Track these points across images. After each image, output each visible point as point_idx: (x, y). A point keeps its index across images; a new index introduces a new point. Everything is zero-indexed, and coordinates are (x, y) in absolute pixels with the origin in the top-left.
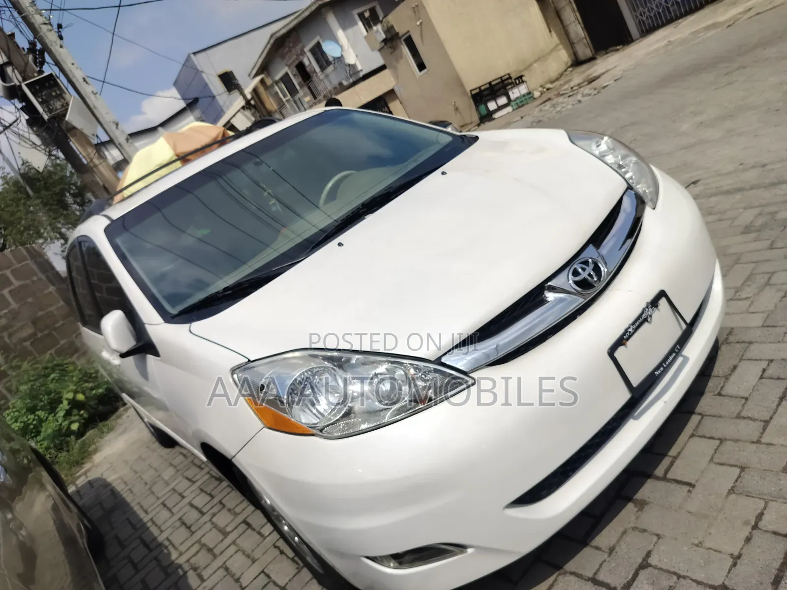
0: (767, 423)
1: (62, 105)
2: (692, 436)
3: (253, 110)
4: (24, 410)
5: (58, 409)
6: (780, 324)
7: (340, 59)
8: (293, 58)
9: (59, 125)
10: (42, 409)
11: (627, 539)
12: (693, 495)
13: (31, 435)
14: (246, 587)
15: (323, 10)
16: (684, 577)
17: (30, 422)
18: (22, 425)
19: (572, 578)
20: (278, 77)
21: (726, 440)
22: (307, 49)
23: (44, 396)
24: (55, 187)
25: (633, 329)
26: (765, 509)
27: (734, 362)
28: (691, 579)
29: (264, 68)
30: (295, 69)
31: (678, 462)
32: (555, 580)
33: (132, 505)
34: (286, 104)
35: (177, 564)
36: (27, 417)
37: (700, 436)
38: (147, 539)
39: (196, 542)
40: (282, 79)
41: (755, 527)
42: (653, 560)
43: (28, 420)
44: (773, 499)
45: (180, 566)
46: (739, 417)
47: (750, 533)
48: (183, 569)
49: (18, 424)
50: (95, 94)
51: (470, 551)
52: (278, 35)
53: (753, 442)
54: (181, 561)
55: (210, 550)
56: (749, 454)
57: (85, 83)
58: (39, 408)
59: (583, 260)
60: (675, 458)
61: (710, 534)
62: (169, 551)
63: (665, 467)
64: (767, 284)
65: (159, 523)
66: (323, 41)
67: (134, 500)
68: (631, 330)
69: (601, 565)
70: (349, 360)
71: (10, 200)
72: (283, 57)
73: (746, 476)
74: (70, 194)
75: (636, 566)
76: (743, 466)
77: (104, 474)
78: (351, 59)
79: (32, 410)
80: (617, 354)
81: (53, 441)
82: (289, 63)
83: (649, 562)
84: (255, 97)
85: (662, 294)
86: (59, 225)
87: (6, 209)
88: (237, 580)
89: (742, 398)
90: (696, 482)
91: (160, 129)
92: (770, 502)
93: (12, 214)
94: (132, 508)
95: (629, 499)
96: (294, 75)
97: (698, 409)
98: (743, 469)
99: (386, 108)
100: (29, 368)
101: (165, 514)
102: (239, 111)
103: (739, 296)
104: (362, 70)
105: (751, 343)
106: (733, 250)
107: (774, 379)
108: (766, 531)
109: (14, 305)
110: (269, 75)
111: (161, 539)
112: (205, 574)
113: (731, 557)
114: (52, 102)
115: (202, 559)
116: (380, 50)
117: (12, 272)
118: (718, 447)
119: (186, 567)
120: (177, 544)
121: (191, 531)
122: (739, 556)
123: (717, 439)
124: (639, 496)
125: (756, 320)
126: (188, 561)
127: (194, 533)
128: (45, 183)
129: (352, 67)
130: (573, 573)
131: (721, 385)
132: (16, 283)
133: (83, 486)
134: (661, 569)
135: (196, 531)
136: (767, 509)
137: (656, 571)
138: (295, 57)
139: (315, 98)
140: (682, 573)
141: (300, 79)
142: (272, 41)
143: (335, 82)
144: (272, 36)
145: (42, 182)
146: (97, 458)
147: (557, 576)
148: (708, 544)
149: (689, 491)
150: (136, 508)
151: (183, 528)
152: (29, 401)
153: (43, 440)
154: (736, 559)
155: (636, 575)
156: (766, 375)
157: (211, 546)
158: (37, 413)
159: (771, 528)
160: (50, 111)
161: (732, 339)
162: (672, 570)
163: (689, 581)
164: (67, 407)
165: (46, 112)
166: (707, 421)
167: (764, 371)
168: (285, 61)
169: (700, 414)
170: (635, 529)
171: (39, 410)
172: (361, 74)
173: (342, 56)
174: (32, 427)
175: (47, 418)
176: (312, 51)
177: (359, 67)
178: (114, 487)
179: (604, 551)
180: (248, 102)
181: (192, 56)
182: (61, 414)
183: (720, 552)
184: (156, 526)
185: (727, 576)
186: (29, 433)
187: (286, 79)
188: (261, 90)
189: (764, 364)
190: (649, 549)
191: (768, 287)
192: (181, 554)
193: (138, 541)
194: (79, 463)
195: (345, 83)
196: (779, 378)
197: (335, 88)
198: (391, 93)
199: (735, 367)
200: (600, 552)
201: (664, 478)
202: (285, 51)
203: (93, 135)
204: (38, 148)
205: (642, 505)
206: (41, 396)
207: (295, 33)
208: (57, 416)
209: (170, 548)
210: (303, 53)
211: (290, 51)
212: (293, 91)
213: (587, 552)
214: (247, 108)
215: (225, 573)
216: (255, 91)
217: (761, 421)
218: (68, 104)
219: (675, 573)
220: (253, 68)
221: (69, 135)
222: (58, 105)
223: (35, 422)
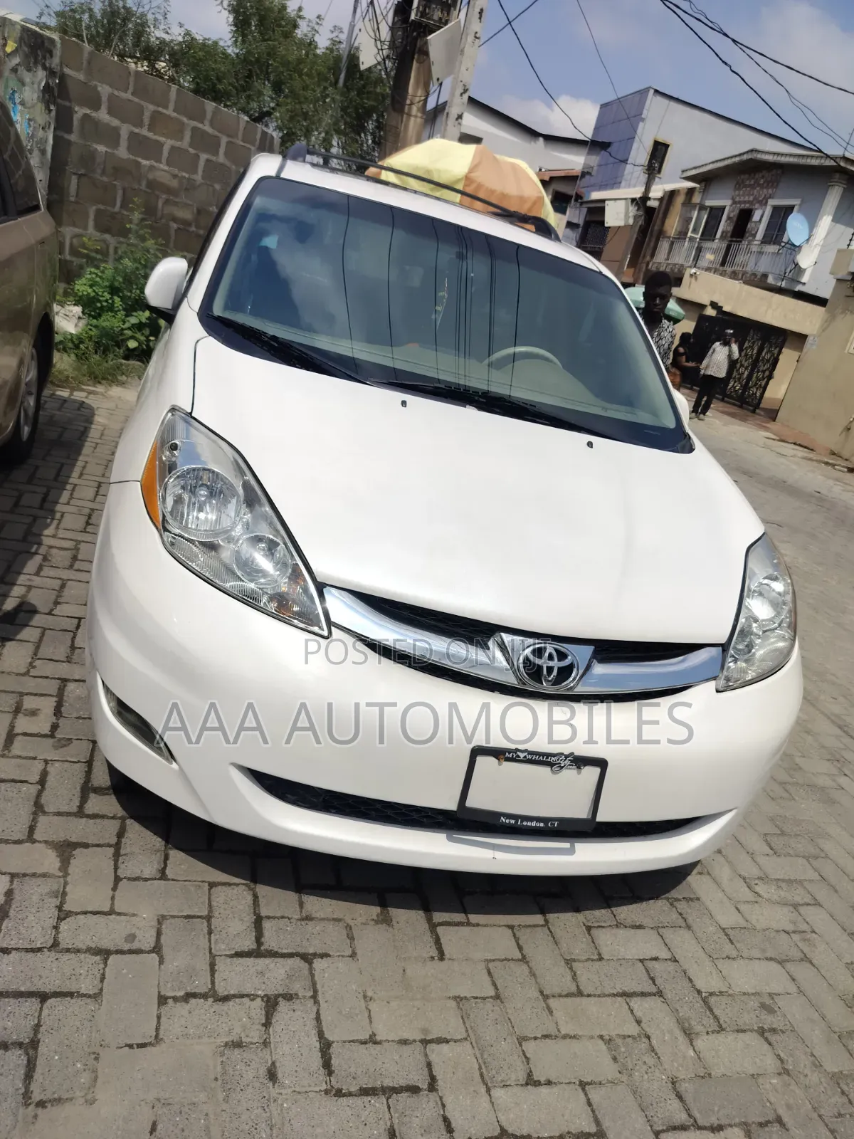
0: (580, 993)
1: (440, 19)
2: (511, 927)
3: (641, 213)
4: (107, 284)
5: (135, 314)
6: (738, 945)
7: (795, 249)
8: (746, 197)
9: (416, 39)
10: (122, 299)
11: (330, 927)
12: (429, 963)
13: (91, 311)
14: (53, 615)
15: (837, 175)
16: (316, 1002)
17: (101, 299)
18: (93, 294)
19: (250, 898)
20: (709, 203)
21: (527, 963)
22: (772, 202)
23: (137, 289)
24: (368, 99)
25: (525, 757)
26: (455, 1041)
27: (645, 922)
28: (318, 1010)
29: (707, 179)
30: (737, 212)
31: (465, 930)
32: (237, 885)
33: (81, 458)
34: (687, 239)
35: (41, 540)
36: (103, 292)
37: (514, 935)
38: (50, 498)
39: (76, 541)
40: (712, 208)
41: (425, 1042)
42: (318, 964)
43: (103, 296)
44: (474, 1043)
45: (40, 544)
46: (569, 963)
47: (415, 1041)
48: (37, 549)
49: (90, 290)
50: (476, 37)
51: (174, 765)
52: (760, 156)
53: (542, 992)
54: (47, 541)
55: (75, 558)
56: (521, 995)
57: (478, 15)
58: (121, 294)
59: (562, 649)
60: (469, 924)
61: (388, 1003)
62: (51, 522)
63: (449, 920)
64: (795, 906)
65: (75, 495)
66: (799, 211)
67: (88, 456)
68: (522, 755)
69: (283, 917)
70: (261, 505)
71: (316, 70)
72: (738, 186)
73: (489, 1005)
74: (377, 121)
75: (301, 950)
76: (502, 996)
77: (100, 410)
78: (806, 260)
79: (114, 291)
80: (480, 760)
81: (101, 336)
82: (737, 199)
83: (315, 961)
84: (665, 202)
85: (602, 764)
86: (335, 143)
87: (304, 77)
88: (57, 603)
89: (599, 954)
90: (450, 959)
91: (541, 139)
92: (469, 1043)
93: (305, 88)
94: (77, 460)
95: (383, 904)
96: (729, 218)
97: (552, 917)
98: (497, 997)
99: (778, 349)
100: (152, 251)
101: (90, 493)
102: (626, 199)
103: (756, 884)
104: (804, 284)
105: (689, 927)
106: (828, 846)
107: (649, 974)
108: (426, 1055)
109: (198, 177)
110: (705, 191)
111: (59, 508)
112: (46, 571)
113: (370, 1036)
114: (434, 6)
115: (60, 557)
116: (838, 280)
117: (228, 143)
118: (512, 960)
119: (43, 550)
120: (62, 526)
121: (85, 528)
122: (376, 1043)
123: (522, 954)
124: (394, 912)
125: (728, 918)
126: (51, 547)
127: (85, 532)
128: (364, 86)
129: (799, 270)
130: (256, 897)
131: (603, 925)
132: (221, 158)
133: (75, 401)
134: (313, 976)
135: (89, 532)
136: (458, 1044)
137: (306, 972)
138: (751, 198)
139: (723, 264)
140: (320, 998)
141: (730, 229)
142: (745, 157)
143: (761, 269)
144: (752, 151)
145: (362, 82)
146: (116, 391)
147: (243, 884)
148: (373, 1006)
149: (432, 958)
150: (80, 464)
151: (84, 519)
152: (121, 280)
153: (96, 327)
154: (373, 1040)
155: (291, 955)
156: (650, 964)
157: (80, 557)
158: (115, 298)
159: (433, 1057)
160: (423, 14)
161: (682, 906)
162: (319, 987)
163: (315, 1009)
164: (144, 320)
165: (417, 11)
166: (542, 934)
167: (656, 959)
168: (737, 192)
169: (547, 921)
170: (349, 927)
171: (119, 296)
172: (799, 288)
173: (800, 247)
174: (99, 305)
175: (119, 311)
176: (776, 209)
177: (805, 279)
178: (90, 428)
179: (301, 912)
180: (645, 198)
181: (652, 92)
182: (133, 320)
183: (371, 1022)
184: (71, 494)
185: (344, 1042)
186: (91, 309)
187: (716, 213)
188: (680, 200)
189: (664, 954)
190: (331, 954)
191: (792, 909)
192: (54, 536)
193: (44, 490)
194: (96, 378)
195: (770, 280)
196: (653, 979)
197: (754, 275)
198: (799, 339)
199: (640, 927)
200: (298, 909)
201: (433, 927)
202: (747, 183)
203: (438, 79)
204: (378, 43)
205: (386, 920)
206: (134, 287)
207: (779, 172)
208: (128, 319)
209: (55, 522)
210: (763, 203)
211: (752, 187)
212: (709, 233)
213: (292, 896)
214: (637, 204)
215: (57, 588)
216: (672, 194)
217: (578, 986)
218: (446, 23)
219: (315, 991)
220: (695, 168)
221: (416, 57)
222: (437, 14)
223: (105, 304)
